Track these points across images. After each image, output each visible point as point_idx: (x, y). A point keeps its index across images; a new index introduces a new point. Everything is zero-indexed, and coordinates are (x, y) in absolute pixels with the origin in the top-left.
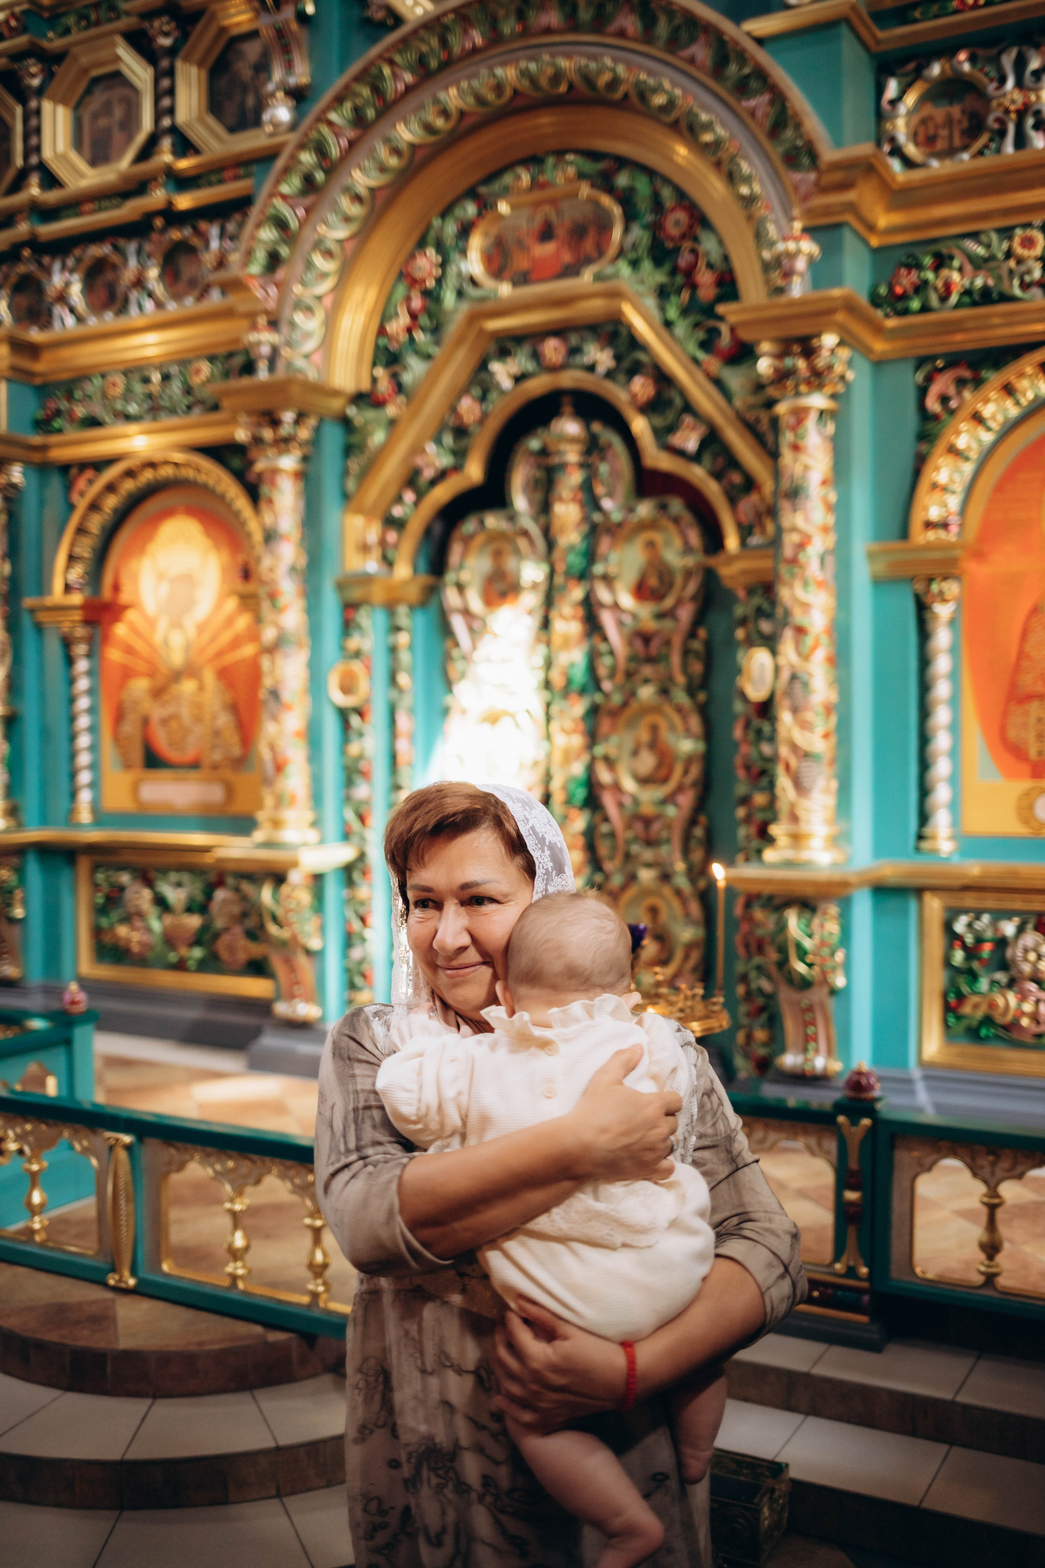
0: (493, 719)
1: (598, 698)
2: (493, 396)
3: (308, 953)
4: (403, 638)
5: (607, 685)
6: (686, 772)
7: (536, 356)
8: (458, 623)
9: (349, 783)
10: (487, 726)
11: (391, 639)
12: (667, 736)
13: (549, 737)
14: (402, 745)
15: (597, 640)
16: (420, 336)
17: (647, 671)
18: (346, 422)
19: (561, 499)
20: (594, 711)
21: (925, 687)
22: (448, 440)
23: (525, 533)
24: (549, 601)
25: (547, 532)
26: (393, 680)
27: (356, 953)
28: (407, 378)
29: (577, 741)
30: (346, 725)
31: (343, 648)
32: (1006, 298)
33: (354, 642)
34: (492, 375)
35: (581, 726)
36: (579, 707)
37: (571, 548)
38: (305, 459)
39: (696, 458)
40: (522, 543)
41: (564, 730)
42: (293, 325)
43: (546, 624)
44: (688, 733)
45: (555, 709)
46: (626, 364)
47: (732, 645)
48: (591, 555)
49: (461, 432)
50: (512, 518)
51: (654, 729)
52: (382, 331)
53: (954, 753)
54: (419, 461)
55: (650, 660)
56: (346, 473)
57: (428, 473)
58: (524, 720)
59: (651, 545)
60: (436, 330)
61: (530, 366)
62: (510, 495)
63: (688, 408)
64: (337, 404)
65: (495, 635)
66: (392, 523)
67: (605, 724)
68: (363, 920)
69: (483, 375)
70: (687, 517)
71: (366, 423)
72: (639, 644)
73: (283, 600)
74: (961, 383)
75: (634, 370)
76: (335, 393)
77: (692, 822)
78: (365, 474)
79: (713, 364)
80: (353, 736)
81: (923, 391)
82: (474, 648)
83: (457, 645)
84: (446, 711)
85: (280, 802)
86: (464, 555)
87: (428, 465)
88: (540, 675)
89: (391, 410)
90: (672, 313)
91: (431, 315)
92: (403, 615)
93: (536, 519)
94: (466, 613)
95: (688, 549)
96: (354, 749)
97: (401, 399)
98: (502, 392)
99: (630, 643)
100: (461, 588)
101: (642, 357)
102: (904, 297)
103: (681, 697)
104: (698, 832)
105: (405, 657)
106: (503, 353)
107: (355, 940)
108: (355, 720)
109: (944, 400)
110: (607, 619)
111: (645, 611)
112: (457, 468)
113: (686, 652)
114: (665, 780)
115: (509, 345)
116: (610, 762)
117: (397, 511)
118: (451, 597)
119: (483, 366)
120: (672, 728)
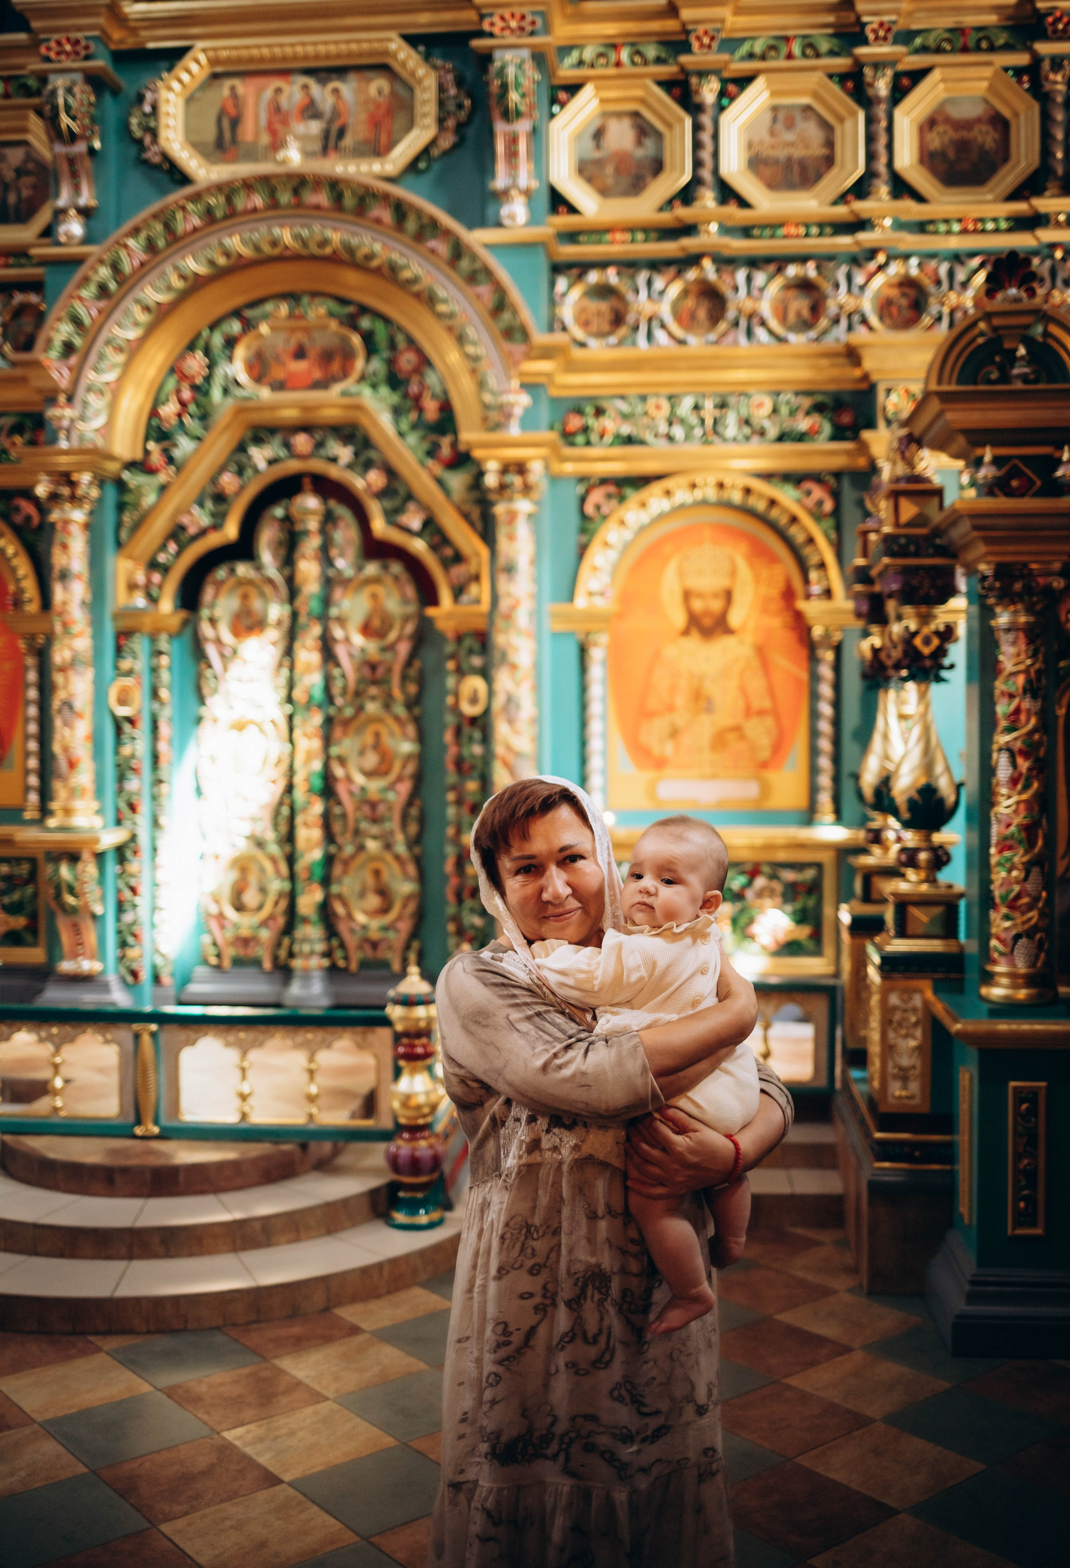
0: (240, 726)
1: (332, 711)
2: (249, 472)
3: (94, 917)
4: (164, 660)
5: (339, 701)
6: (404, 766)
7: (287, 445)
8: (211, 651)
9: (121, 778)
10: (235, 732)
11: (155, 661)
12: (388, 741)
13: (291, 741)
14: (162, 747)
15: (331, 665)
16: (187, 420)
17: (373, 691)
18: (121, 486)
19: (304, 557)
20: (329, 722)
21: (584, 706)
22: (209, 505)
23: (270, 581)
24: (292, 635)
25: (290, 581)
26: (155, 694)
27: (128, 917)
28: (177, 453)
29: (316, 744)
30: (119, 730)
31: (116, 668)
32: (642, 442)
33: (126, 664)
34: (249, 458)
35: (321, 733)
36: (317, 719)
37: (311, 596)
38: (91, 513)
39: (419, 534)
40: (268, 590)
41: (306, 735)
42: (85, 403)
43: (289, 651)
44: (405, 737)
45: (297, 720)
46: (362, 458)
47: (441, 672)
48: (327, 601)
49: (220, 498)
50: (259, 568)
51: (377, 735)
52: (154, 413)
53: (605, 753)
54: (185, 520)
55: (375, 682)
56: (119, 525)
57: (192, 530)
58: (269, 728)
59: (374, 597)
60: (204, 417)
61: (282, 453)
62: (258, 550)
63: (411, 497)
64: (112, 467)
65: (245, 661)
66: (153, 565)
67: (338, 732)
68: (134, 890)
69: (243, 458)
70: (405, 577)
71: (139, 487)
72: (367, 672)
73: (76, 629)
74: (609, 496)
75: (368, 465)
76: (113, 458)
77: (410, 803)
78: (136, 527)
79: (436, 467)
80: (124, 737)
81: (583, 500)
82: (225, 669)
83: (210, 666)
84: (199, 720)
85: (73, 793)
86: (216, 596)
87: (193, 522)
88: (283, 693)
89: (162, 478)
90: (405, 425)
91: (198, 406)
92: (163, 644)
93: (280, 570)
94: (218, 641)
95: (405, 601)
96: (126, 750)
97: (172, 469)
98: (256, 471)
99: (358, 669)
100: (213, 621)
101: (373, 454)
102: (573, 434)
103: (400, 710)
104: (414, 811)
105: (165, 676)
106: (258, 440)
107: (127, 906)
108: (127, 727)
109: (598, 507)
110: (341, 651)
111: (372, 647)
112: (216, 527)
113: (404, 678)
114: (386, 773)
115: (262, 435)
116: (342, 761)
117: (162, 558)
118: (206, 630)
119: (241, 448)
120: (392, 734)
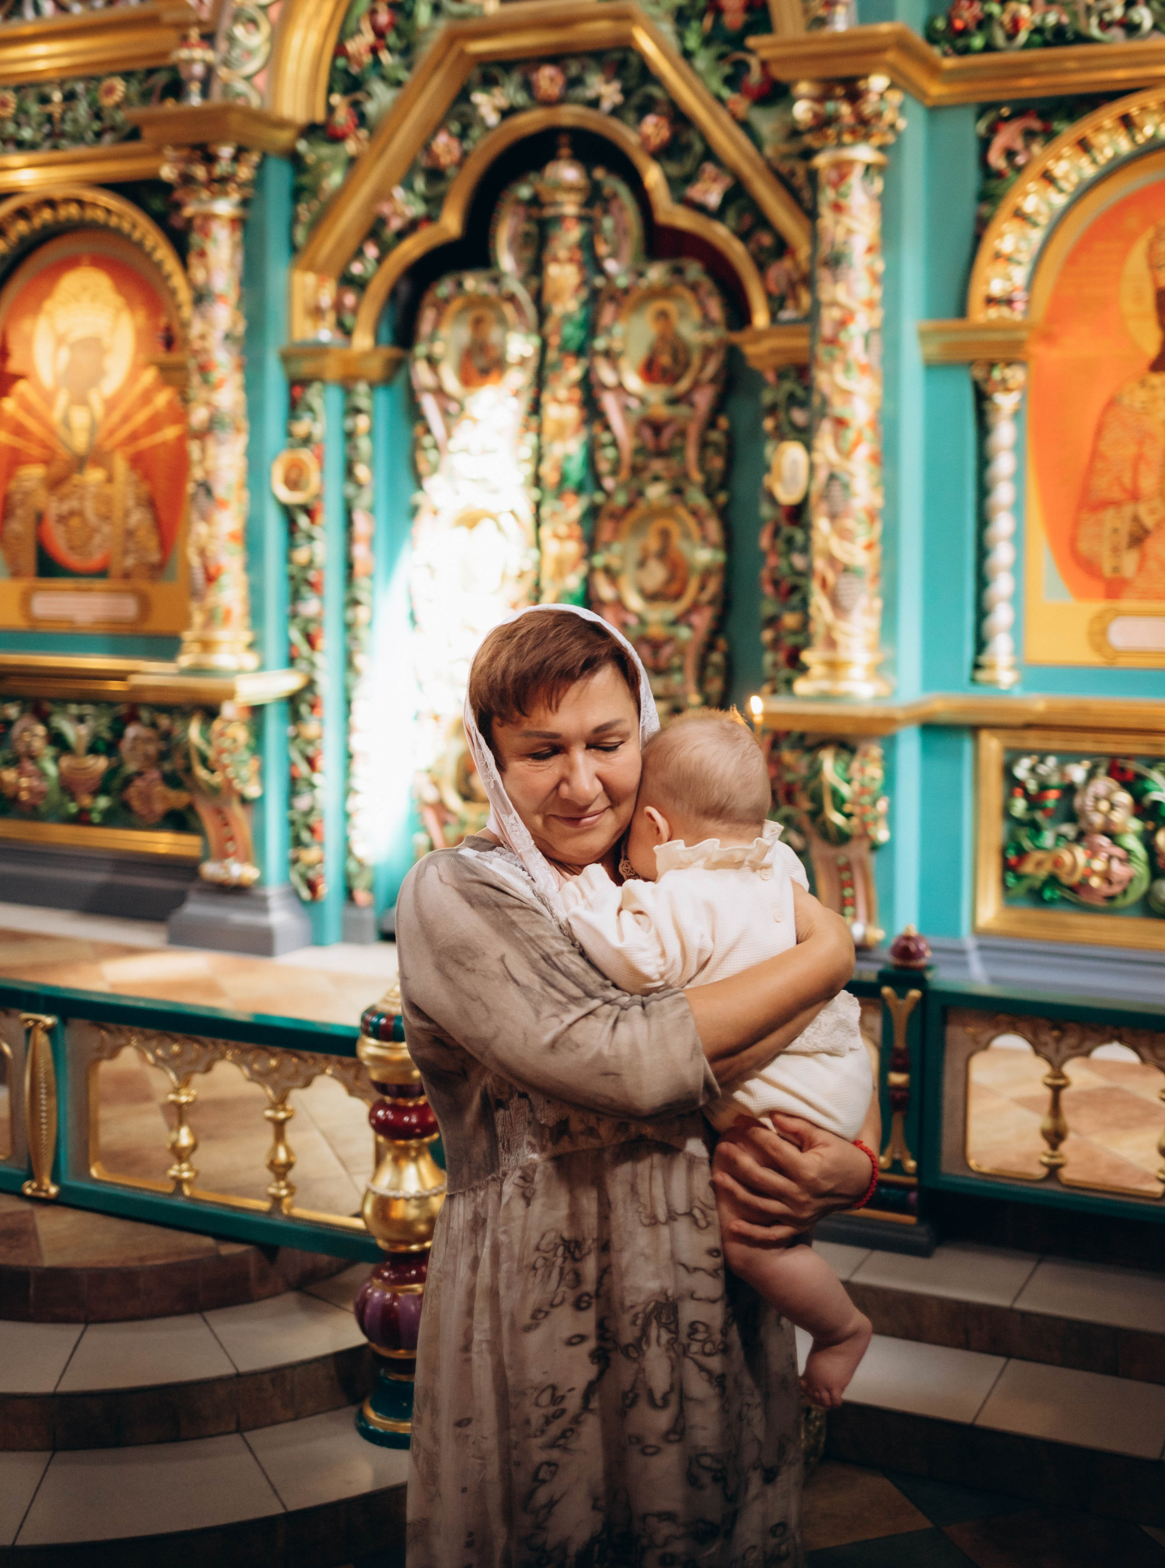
0: (471, 521)
1: (599, 497)
2: (475, 132)
3: (244, 801)
4: (363, 422)
5: (609, 483)
6: (702, 587)
7: (528, 86)
8: (429, 405)
9: (295, 596)
10: (463, 530)
11: (349, 423)
12: (679, 544)
13: (538, 544)
14: (360, 551)
15: (597, 428)
16: (386, 58)
17: (657, 466)
18: (295, 159)
19: (556, 260)
20: (593, 513)
21: (983, 491)
22: (420, 184)
23: (512, 298)
24: (540, 381)
25: (538, 297)
26: (349, 472)
27: (303, 803)
28: (371, 108)
29: (573, 548)
30: (292, 526)
31: (289, 434)
32: (1083, 39)
33: (302, 427)
34: (475, 107)
35: (577, 531)
36: (576, 508)
37: (567, 318)
38: (245, 203)
39: (718, 214)
40: (508, 310)
41: (556, 536)
42: (232, 40)
43: (536, 408)
44: (705, 540)
45: (545, 511)
46: (636, 100)
47: (758, 437)
48: (591, 328)
49: (435, 174)
50: (496, 280)
51: (665, 535)
52: (340, 50)
53: (1017, 569)
54: (386, 209)
55: (661, 453)
56: (294, 220)
57: (396, 224)
58: (507, 521)
59: (663, 315)
60: (407, 51)
61: (520, 98)
62: (495, 250)
63: (710, 154)
64: (284, 137)
65: (475, 421)
66: (348, 281)
67: (606, 529)
68: (311, 762)
69: (464, 108)
70: (707, 283)
71: (320, 161)
72: (647, 433)
73: (216, 375)
74: (1029, 135)
75: (645, 108)
76: (282, 124)
77: (710, 646)
78: (316, 225)
79: (741, 104)
80: (300, 538)
81: (985, 144)
82: (449, 435)
83: (428, 431)
84: (414, 511)
85: (211, 618)
86: (437, 325)
87: (396, 213)
88: (529, 469)
89: (351, 147)
90: (693, 41)
91: (400, 33)
92: (362, 396)
93: (524, 282)
94: (439, 392)
95: (707, 323)
96: (301, 555)
97: (363, 133)
98: (487, 129)
99: (637, 433)
100: (432, 362)
101: (656, 92)
102: (964, 33)
103: (697, 498)
104: (716, 658)
105: (364, 444)
106: (488, 82)
107: (302, 786)
108: (303, 521)
109: (1010, 154)
110: (610, 403)
111: (656, 395)
112: (430, 218)
113: (704, 445)
114: (677, 597)
115: (496, 71)
116: (611, 574)
117: (357, 268)
118: (422, 374)
119: (463, 96)
120: (687, 535)
